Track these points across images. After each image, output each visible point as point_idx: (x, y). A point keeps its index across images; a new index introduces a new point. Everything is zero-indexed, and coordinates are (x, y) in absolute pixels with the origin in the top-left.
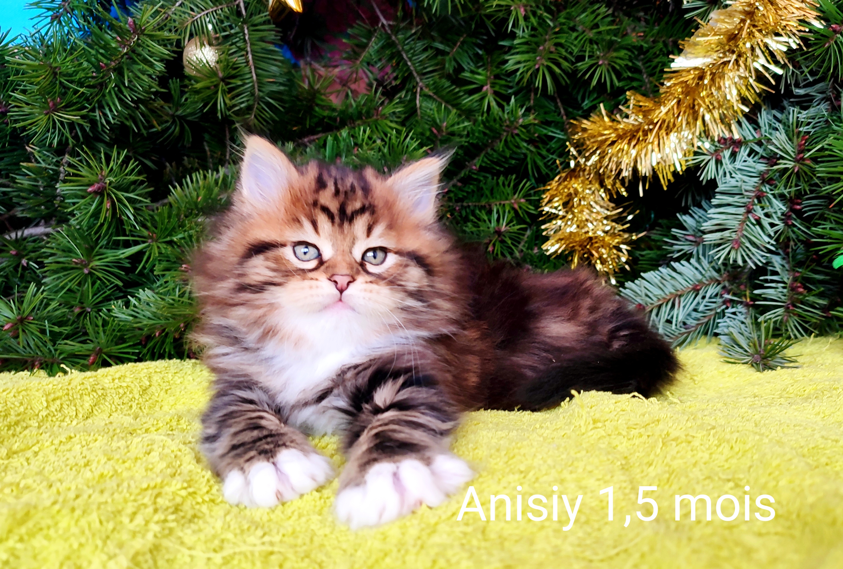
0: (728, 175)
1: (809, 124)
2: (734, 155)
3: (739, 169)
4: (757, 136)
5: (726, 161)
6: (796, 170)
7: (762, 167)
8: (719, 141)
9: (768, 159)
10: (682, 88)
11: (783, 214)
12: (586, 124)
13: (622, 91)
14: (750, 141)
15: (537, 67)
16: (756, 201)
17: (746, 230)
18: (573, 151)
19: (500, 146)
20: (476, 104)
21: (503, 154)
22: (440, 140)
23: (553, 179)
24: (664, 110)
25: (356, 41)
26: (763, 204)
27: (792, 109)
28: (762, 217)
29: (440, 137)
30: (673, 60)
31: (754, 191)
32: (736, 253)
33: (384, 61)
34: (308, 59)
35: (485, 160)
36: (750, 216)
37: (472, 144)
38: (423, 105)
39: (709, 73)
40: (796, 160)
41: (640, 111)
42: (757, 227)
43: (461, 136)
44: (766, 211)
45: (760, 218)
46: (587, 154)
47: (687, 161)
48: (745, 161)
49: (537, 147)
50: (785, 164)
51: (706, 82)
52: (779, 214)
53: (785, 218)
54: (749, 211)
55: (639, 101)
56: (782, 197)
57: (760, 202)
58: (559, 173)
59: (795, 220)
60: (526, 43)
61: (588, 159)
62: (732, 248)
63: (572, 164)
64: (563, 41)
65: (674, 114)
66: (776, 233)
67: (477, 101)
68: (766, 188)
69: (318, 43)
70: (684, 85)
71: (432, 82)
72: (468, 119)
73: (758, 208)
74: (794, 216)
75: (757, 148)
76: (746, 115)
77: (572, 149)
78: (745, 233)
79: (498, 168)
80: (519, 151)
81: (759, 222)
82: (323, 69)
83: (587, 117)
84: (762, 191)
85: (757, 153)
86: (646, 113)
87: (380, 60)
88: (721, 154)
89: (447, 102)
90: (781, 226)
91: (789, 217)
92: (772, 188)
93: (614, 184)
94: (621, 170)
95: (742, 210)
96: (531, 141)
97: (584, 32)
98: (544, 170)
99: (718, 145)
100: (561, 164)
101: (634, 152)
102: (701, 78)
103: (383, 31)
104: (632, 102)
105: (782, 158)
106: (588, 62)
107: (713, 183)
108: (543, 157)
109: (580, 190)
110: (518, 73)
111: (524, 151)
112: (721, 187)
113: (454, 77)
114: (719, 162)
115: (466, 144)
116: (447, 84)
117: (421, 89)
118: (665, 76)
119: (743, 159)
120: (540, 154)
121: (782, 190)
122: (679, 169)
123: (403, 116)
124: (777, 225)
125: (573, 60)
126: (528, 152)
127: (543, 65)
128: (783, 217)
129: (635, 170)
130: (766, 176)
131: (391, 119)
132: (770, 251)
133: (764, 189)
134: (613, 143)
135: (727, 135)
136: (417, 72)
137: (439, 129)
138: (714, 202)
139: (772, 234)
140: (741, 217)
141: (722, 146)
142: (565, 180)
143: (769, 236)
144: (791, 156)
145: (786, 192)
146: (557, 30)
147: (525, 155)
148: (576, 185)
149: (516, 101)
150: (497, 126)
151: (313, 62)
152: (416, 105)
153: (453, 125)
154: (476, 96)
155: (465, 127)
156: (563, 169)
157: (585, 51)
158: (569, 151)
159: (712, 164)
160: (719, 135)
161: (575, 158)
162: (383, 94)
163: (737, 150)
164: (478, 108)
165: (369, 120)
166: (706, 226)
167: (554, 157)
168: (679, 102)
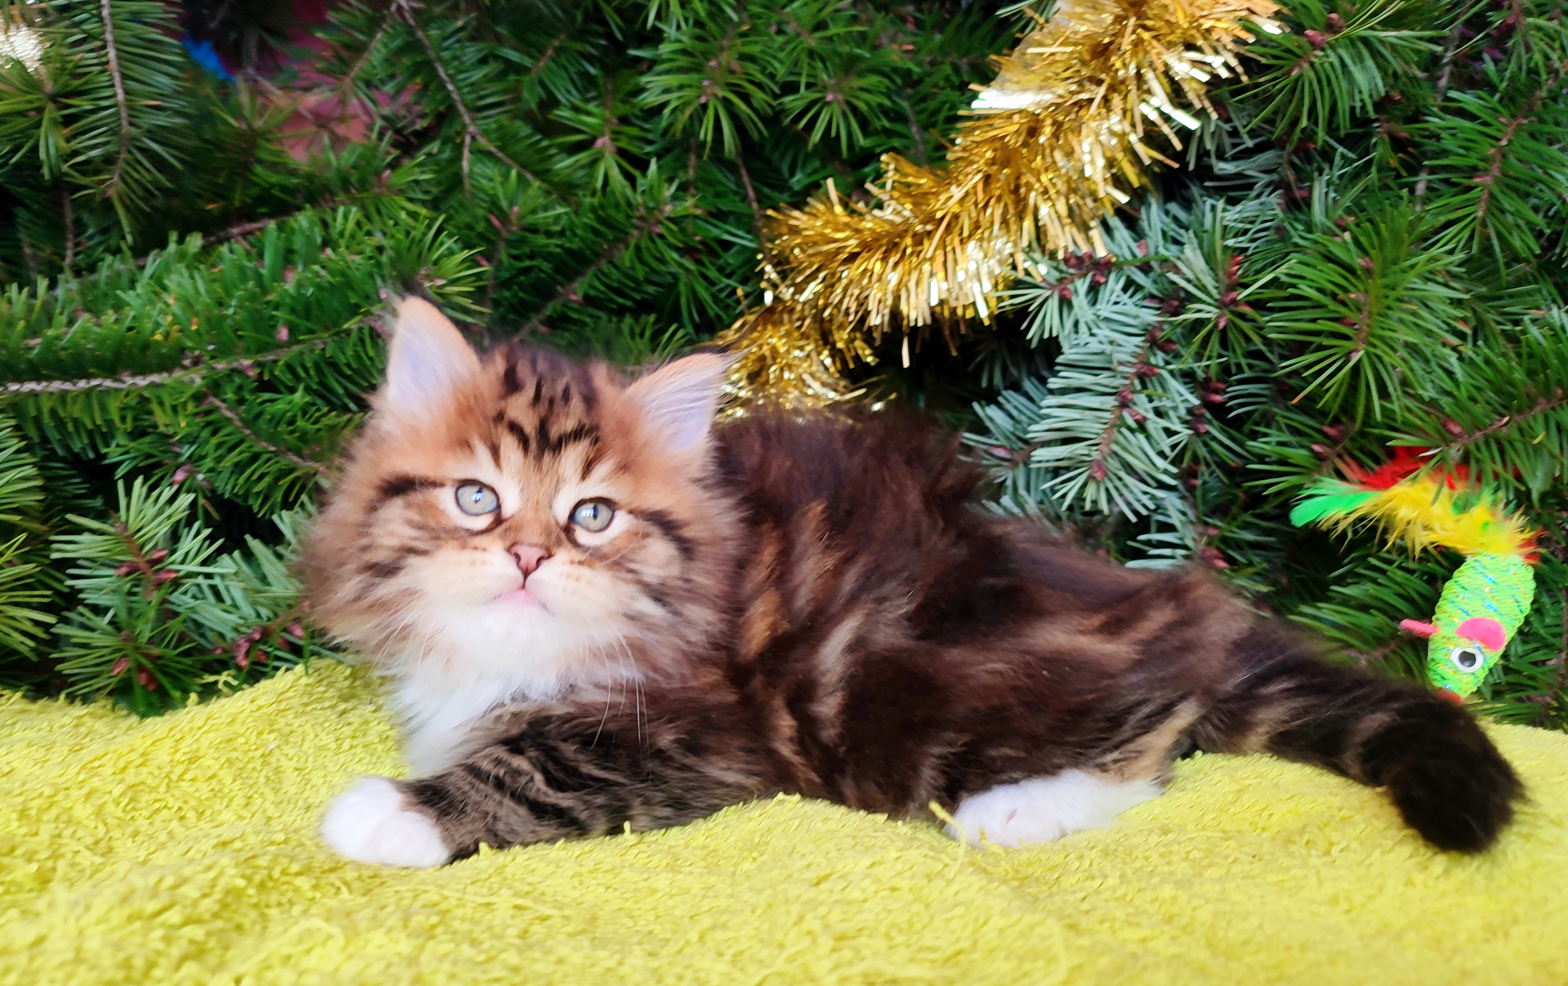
0: (1083, 328)
1: (1245, 232)
2: (1094, 290)
3: (1107, 319)
4: (1139, 253)
5: (1080, 301)
6: (1222, 324)
7: (1150, 316)
8: (1066, 261)
9: (1161, 300)
10: (995, 150)
11: (1190, 411)
12: (798, 218)
13: (871, 156)
14: (1126, 262)
15: (703, 100)
16: (1137, 382)
17: (1117, 443)
18: (770, 271)
19: (626, 257)
20: (581, 173)
21: (630, 272)
22: (506, 240)
23: (729, 326)
24: (957, 192)
25: (344, 38)
26: (1150, 391)
27: (1209, 202)
28: (1151, 415)
29: (505, 235)
30: (975, 96)
31: (1133, 365)
32: (1098, 489)
33: (400, 79)
34: (251, 71)
35: (597, 284)
36: (1126, 414)
37: (569, 251)
38: (476, 170)
39: (1049, 121)
40: (1221, 305)
41: (908, 195)
42: (1141, 437)
43: (549, 234)
44: (1156, 403)
45: (1145, 419)
46: (799, 279)
47: (1000, 299)
48: (1116, 303)
49: (699, 262)
50: (1199, 311)
51: (1042, 139)
52: (1182, 412)
53: (1193, 419)
54: (1124, 404)
55: (907, 175)
56: (1187, 377)
57: (1144, 386)
58: (741, 314)
59: (1210, 422)
60: (684, 52)
61: (800, 289)
62: (1091, 478)
63: (768, 297)
64: (755, 49)
65: (976, 204)
66: (1173, 447)
67: (582, 167)
68: (1158, 358)
69: (271, 41)
70: (998, 145)
71: (494, 126)
72: (564, 200)
73: (1141, 398)
74: (1208, 416)
75: (1140, 278)
76: (1120, 211)
77: (768, 268)
78: (1116, 448)
79: (620, 300)
80: (662, 268)
81: (1142, 426)
82: (279, 92)
83: (799, 204)
84: (1148, 364)
85: (1139, 288)
86: (919, 198)
87: (392, 77)
88: (1070, 287)
89: (524, 166)
90: (1184, 434)
91: (1200, 418)
92: (1168, 358)
93: (851, 340)
94: (867, 313)
95: (1111, 402)
96: (687, 251)
97: (798, 35)
98: (713, 309)
99: (1063, 267)
100: (746, 296)
101: (893, 278)
102: (1033, 131)
103: (400, 20)
104: (891, 177)
105: (1191, 298)
106: (805, 95)
107: (1052, 346)
108: (711, 283)
109: (782, 350)
110: (667, 111)
111: (674, 269)
112: (1068, 354)
113: (539, 117)
114: (1065, 303)
115: (558, 250)
116: (525, 130)
117: (473, 138)
118: (960, 125)
119: (1114, 299)
120: (704, 276)
121: (1187, 362)
122: (984, 313)
123: (435, 190)
124: (1175, 433)
125: (777, 90)
126: (681, 271)
127: (716, 96)
128: (1189, 418)
129: (896, 315)
130: (1159, 335)
131: (412, 195)
132: (1162, 486)
133: (1153, 360)
134: (853, 257)
135: (1084, 249)
136: (465, 105)
137: (504, 217)
138: (1054, 383)
139: (1167, 451)
140: (1107, 415)
141: (1072, 271)
142: (753, 329)
143: (1162, 454)
144: (1209, 295)
145: (1195, 365)
146: (745, 28)
147: (675, 277)
148: (774, 340)
149: (659, 168)
150: (620, 217)
151: (259, 78)
152: (461, 168)
153: (534, 212)
154: (583, 157)
155: (558, 218)
156: (750, 307)
157: (800, 74)
158: (762, 271)
159: (1053, 305)
160: (1066, 248)
161: (775, 286)
162: (395, 144)
163: (1102, 280)
164: (585, 180)
165: (365, 195)
166: (1037, 431)
167: (731, 282)
168: (987, 179)
